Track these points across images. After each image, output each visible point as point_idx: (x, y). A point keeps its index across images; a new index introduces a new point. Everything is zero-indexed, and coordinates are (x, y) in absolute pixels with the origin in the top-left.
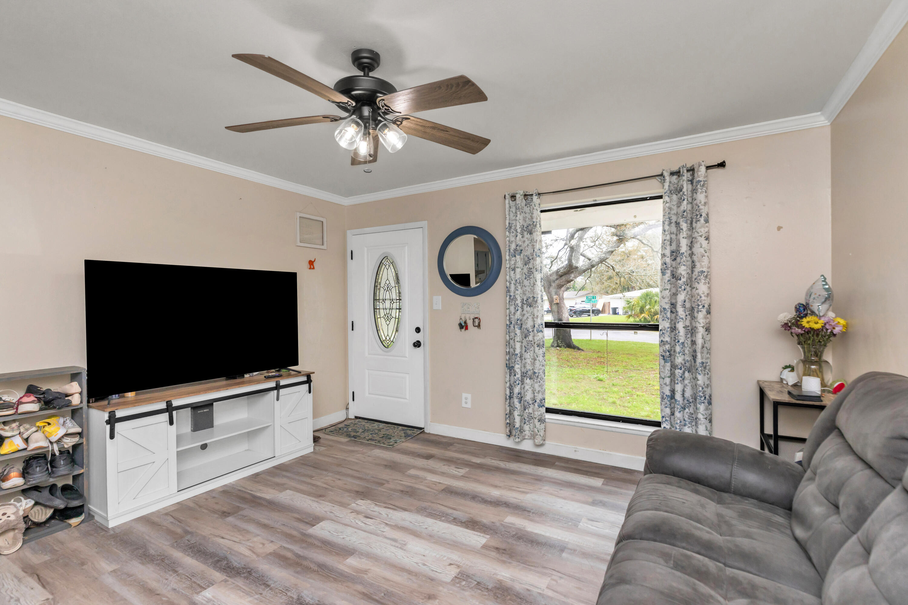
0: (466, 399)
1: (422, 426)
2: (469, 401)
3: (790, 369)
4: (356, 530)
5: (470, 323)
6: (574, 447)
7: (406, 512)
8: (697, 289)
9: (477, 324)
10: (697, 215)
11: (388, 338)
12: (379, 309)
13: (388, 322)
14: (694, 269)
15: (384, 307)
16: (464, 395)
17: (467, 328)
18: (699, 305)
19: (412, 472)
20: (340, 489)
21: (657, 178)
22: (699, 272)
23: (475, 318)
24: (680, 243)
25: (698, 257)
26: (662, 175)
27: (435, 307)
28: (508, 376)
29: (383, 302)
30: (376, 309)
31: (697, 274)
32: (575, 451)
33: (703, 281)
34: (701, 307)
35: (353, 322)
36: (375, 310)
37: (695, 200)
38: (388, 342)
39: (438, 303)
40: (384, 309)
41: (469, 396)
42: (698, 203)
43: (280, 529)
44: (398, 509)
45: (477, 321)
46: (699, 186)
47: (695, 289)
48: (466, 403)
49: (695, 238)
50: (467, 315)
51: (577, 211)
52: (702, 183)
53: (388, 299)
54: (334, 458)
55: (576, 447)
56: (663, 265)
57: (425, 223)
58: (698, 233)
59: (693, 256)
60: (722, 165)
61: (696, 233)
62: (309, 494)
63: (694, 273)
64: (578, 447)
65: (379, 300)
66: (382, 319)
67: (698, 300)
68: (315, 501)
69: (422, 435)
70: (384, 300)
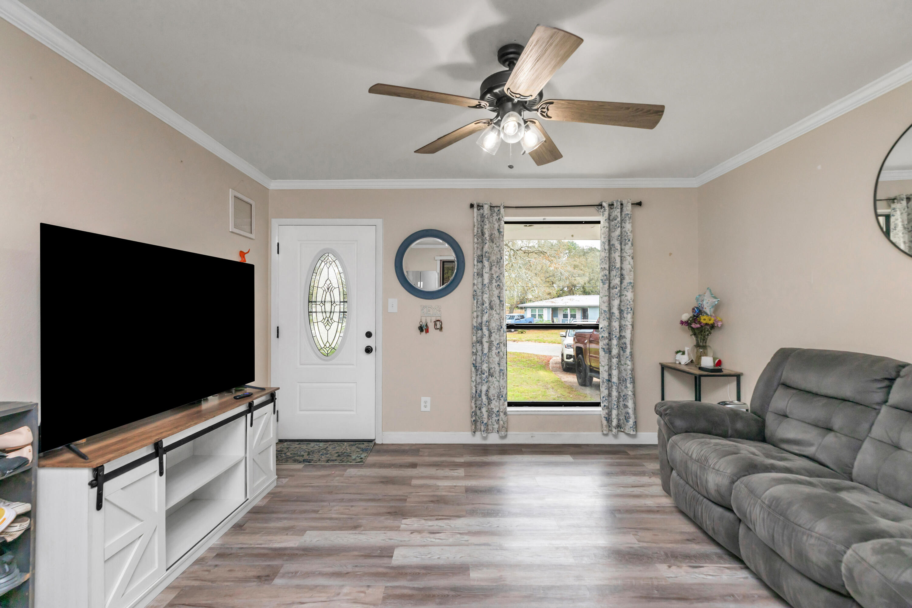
0: (425, 402)
1: (373, 438)
2: (429, 405)
3: (681, 353)
4: (442, 547)
5: (431, 326)
6: (530, 433)
7: (462, 518)
8: (626, 296)
9: (438, 326)
10: (626, 240)
11: (328, 345)
12: (316, 312)
13: (328, 327)
14: (623, 281)
15: (323, 310)
16: (423, 399)
17: (427, 331)
18: (628, 308)
19: (414, 482)
20: (368, 515)
21: (596, 207)
22: (627, 283)
23: (437, 321)
24: (615, 260)
25: (626, 272)
26: (601, 205)
27: (390, 310)
28: (474, 375)
29: (321, 305)
30: (312, 312)
31: (626, 284)
32: (532, 437)
33: (631, 290)
34: (629, 310)
35: (278, 327)
36: (310, 314)
37: (624, 228)
38: (328, 349)
39: (393, 305)
40: (322, 312)
41: (428, 399)
42: (627, 231)
43: (360, 572)
44: (452, 518)
45: (438, 323)
46: (627, 218)
47: (624, 296)
48: (425, 407)
49: (624, 257)
50: (427, 317)
51: (526, 226)
52: (630, 216)
53: (328, 302)
54: (312, 486)
55: (532, 433)
56: (604, 277)
57: (379, 222)
58: (626, 253)
59: (623, 271)
60: (640, 204)
61: (625, 253)
62: (340, 529)
63: (623, 284)
64: (534, 433)
65: (316, 302)
66: (321, 324)
67: (627, 304)
68: (356, 533)
69: (376, 447)
70: (324, 303)
